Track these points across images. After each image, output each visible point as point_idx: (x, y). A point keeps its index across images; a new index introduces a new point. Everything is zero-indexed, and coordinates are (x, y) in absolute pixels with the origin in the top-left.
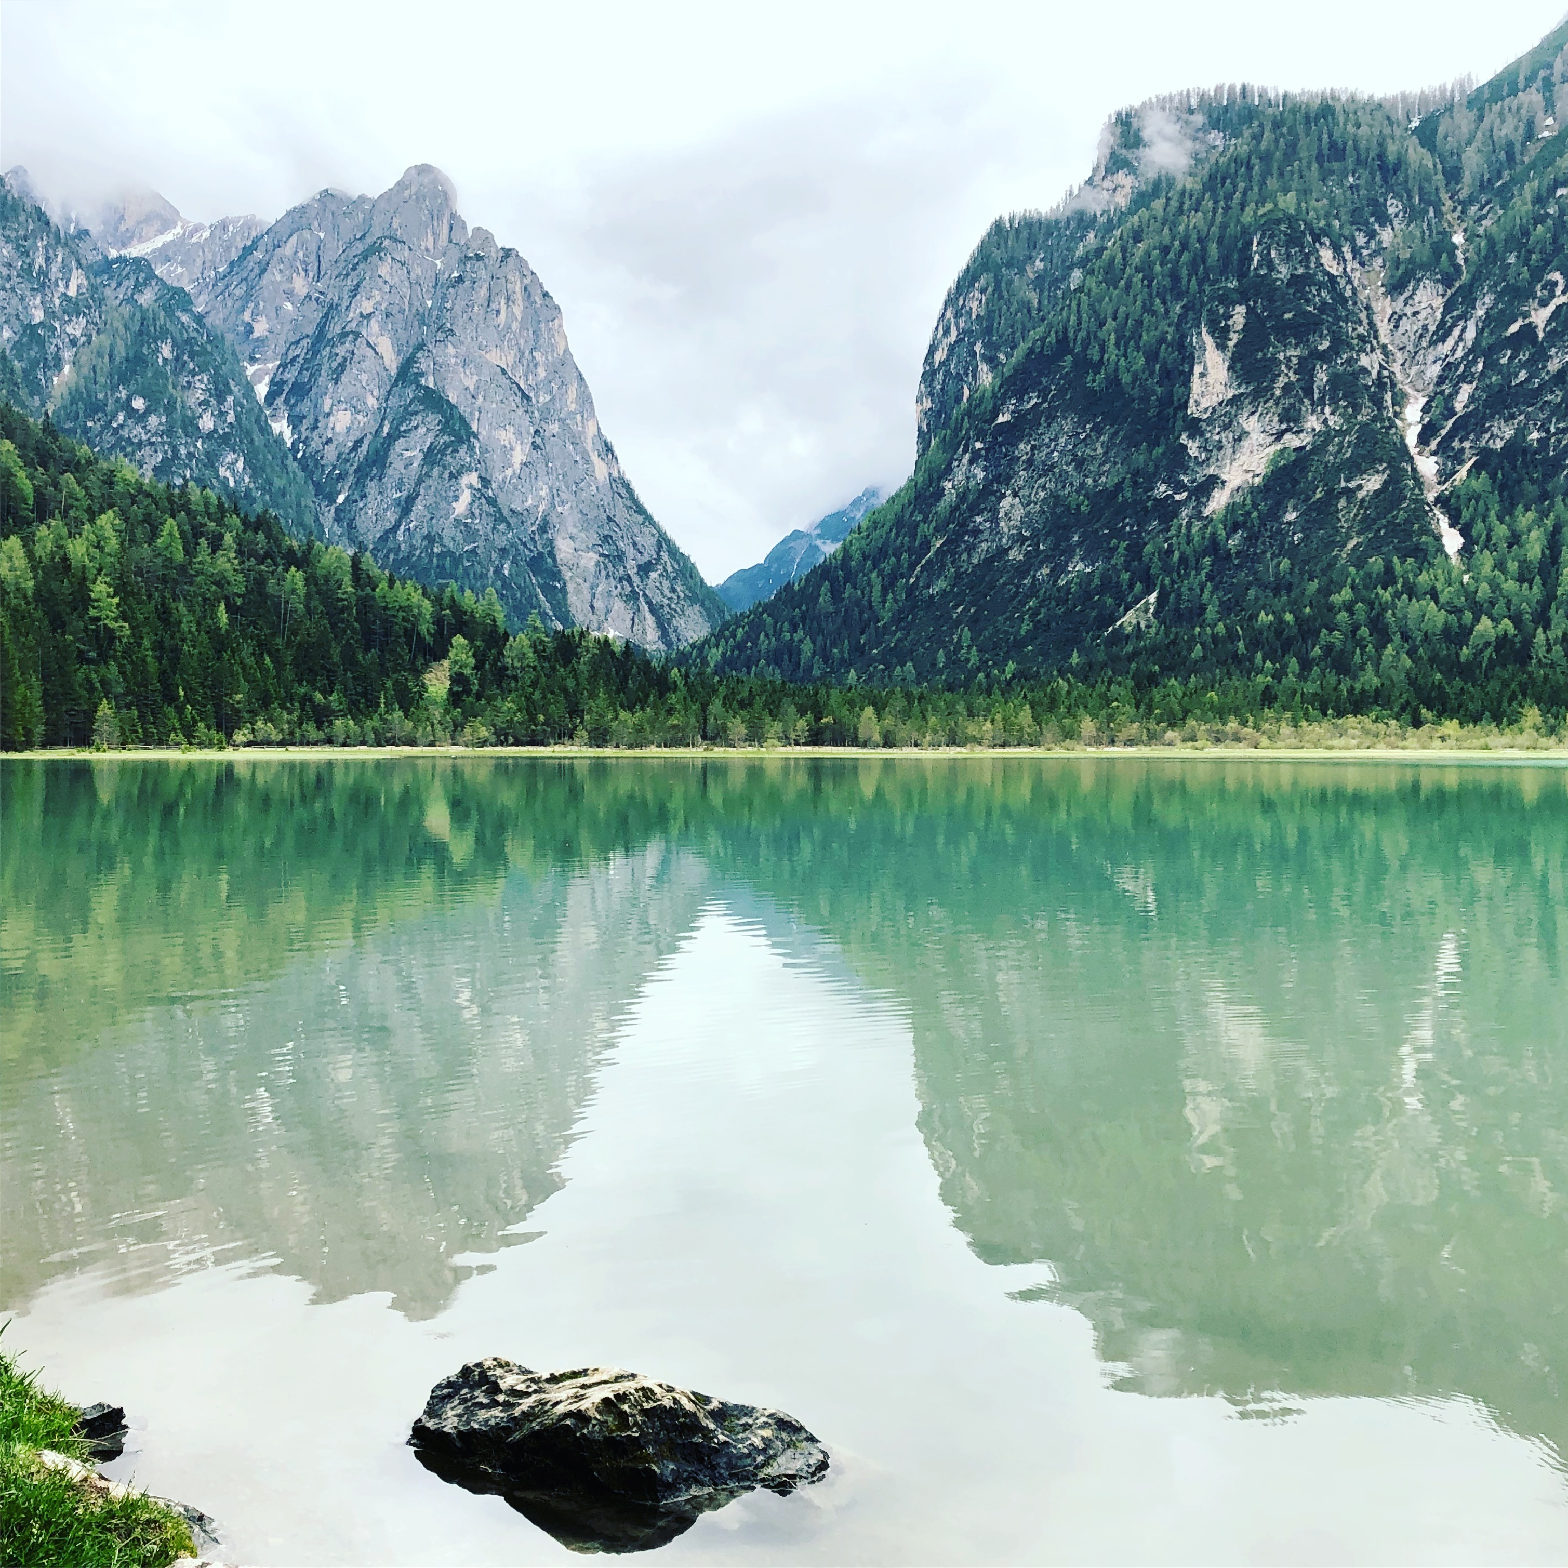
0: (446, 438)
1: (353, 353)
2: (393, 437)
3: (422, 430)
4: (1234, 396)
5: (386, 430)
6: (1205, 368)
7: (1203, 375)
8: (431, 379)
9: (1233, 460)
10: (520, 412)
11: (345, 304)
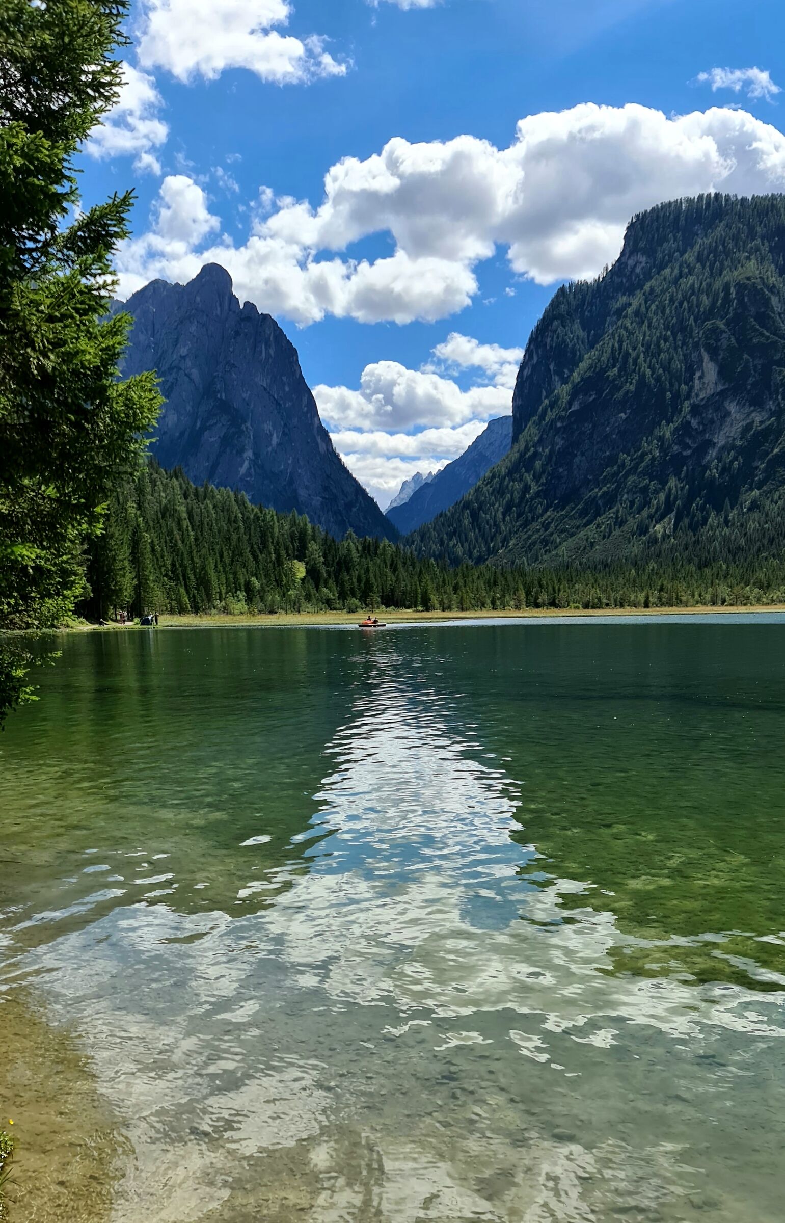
0: (233, 429)
1: (176, 379)
2: (203, 428)
3: (220, 425)
4: (722, 391)
5: (198, 424)
6: (703, 373)
7: (701, 378)
8: (223, 395)
9: (720, 430)
10: (275, 412)
11: (170, 351)
